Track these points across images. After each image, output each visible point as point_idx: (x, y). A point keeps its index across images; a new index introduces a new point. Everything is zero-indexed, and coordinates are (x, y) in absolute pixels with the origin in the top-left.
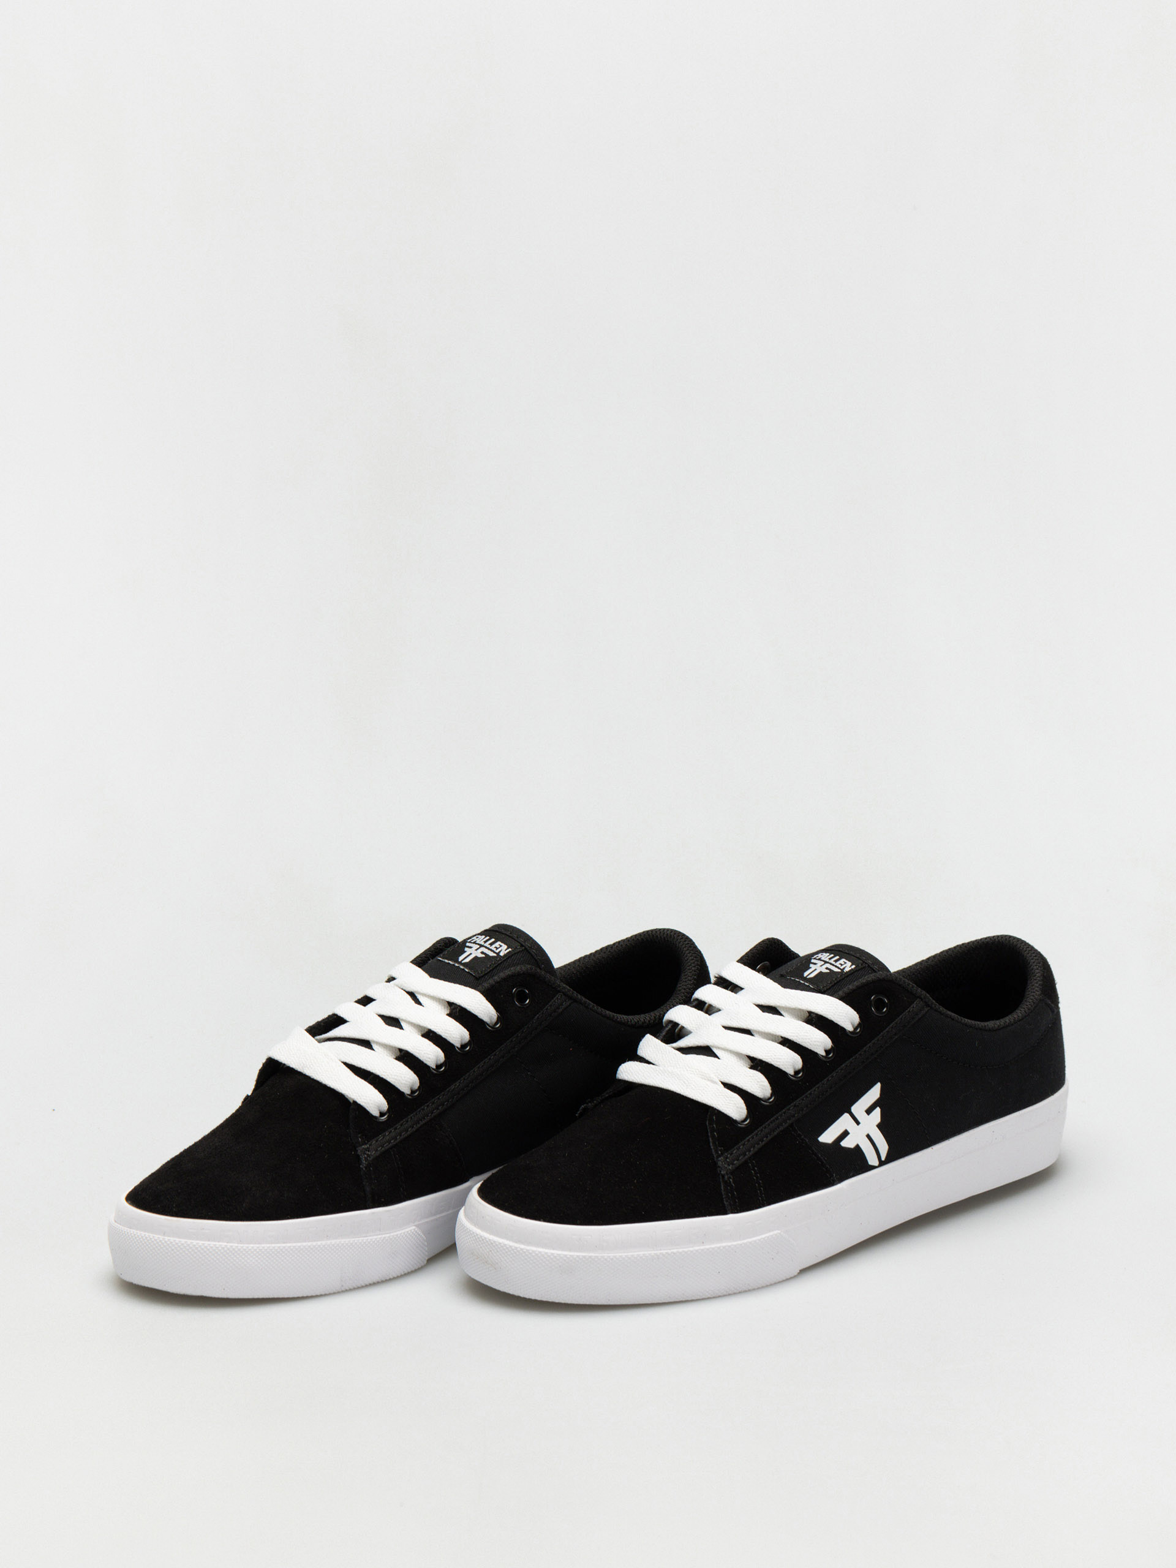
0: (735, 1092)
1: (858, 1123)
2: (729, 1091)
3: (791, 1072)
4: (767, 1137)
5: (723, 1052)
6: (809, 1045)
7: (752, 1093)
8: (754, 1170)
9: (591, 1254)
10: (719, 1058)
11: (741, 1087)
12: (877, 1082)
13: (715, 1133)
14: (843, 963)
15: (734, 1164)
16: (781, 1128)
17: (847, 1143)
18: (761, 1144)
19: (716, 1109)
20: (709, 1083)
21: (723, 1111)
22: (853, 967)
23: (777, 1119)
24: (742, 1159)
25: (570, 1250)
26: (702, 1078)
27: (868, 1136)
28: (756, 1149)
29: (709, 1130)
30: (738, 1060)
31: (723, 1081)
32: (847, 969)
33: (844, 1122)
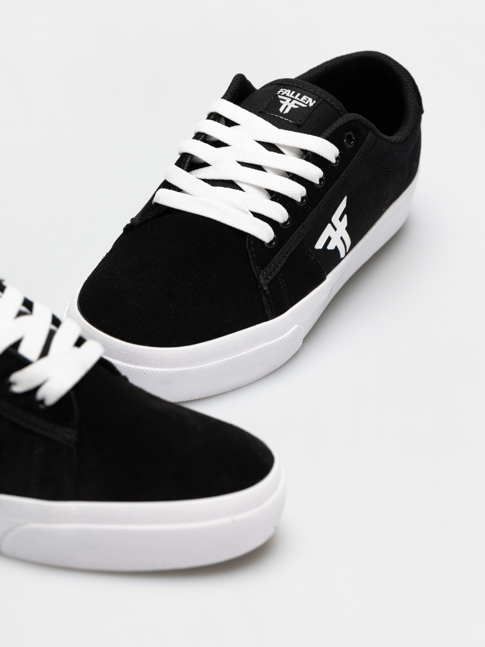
0: (265, 221)
1: (335, 229)
2: (260, 220)
3: (299, 200)
4: (287, 253)
5: (246, 185)
6: (310, 177)
7: (276, 220)
8: (281, 281)
9: (185, 369)
10: (244, 191)
11: (267, 216)
12: (345, 196)
13: (254, 255)
14: (306, 99)
15: (269, 279)
16: (296, 245)
17: (331, 247)
18: (285, 259)
19: (252, 235)
20: (242, 213)
21: (258, 237)
22: (315, 102)
23: (293, 238)
24: (274, 274)
25: (169, 367)
26: (234, 208)
27: (342, 238)
28: (282, 265)
29: (249, 254)
30: (259, 192)
31: (251, 210)
32: (311, 104)
33: (328, 231)
